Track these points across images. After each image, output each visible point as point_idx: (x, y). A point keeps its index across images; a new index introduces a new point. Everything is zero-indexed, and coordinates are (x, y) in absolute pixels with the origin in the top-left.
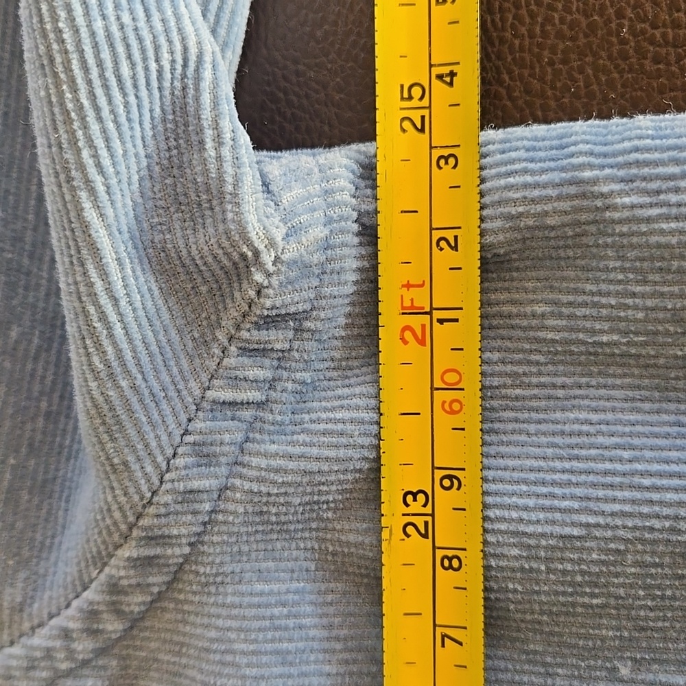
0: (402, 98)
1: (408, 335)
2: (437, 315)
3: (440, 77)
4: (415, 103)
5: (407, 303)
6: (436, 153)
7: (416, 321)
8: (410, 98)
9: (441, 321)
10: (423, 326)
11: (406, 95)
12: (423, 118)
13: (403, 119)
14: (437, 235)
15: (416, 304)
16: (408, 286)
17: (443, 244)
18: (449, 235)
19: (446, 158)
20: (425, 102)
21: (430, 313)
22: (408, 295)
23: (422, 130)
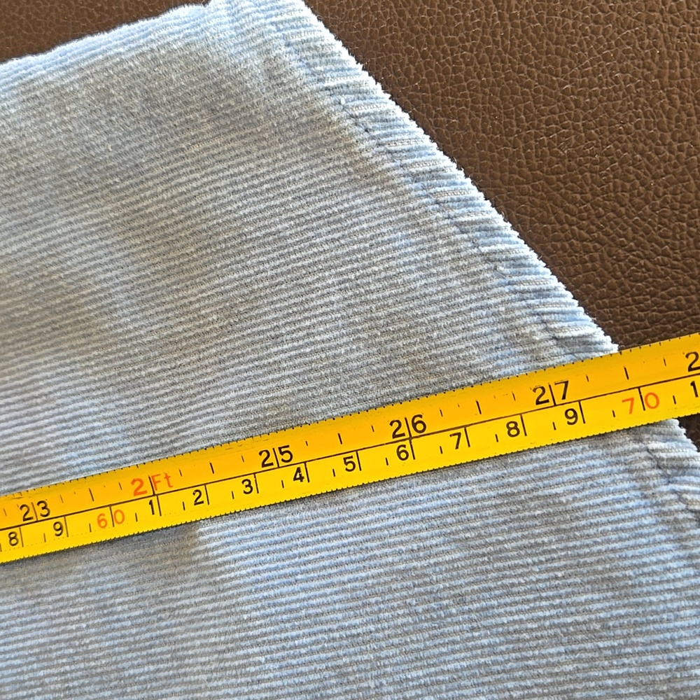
0: (280, 449)
1: (137, 484)
2: (154, 499)
3: (299, 470)
4: (280, 457)
5: (156, 479)
6: (251, 478)
7: (147, 487)
8: (282, 453)
9: (151, 503)
10: (145, 492)
11: (283, 450)
12: (272, 464)
13: (267, 451)
14: (202, 489)
15: (158, 485)
16: (167, 477)
17: (198, 494)
18: (203, 498)
19: (249, 485)
20: (281, 464)
21: (154, 495)
22: (162, 478)
23: (264, 465)
